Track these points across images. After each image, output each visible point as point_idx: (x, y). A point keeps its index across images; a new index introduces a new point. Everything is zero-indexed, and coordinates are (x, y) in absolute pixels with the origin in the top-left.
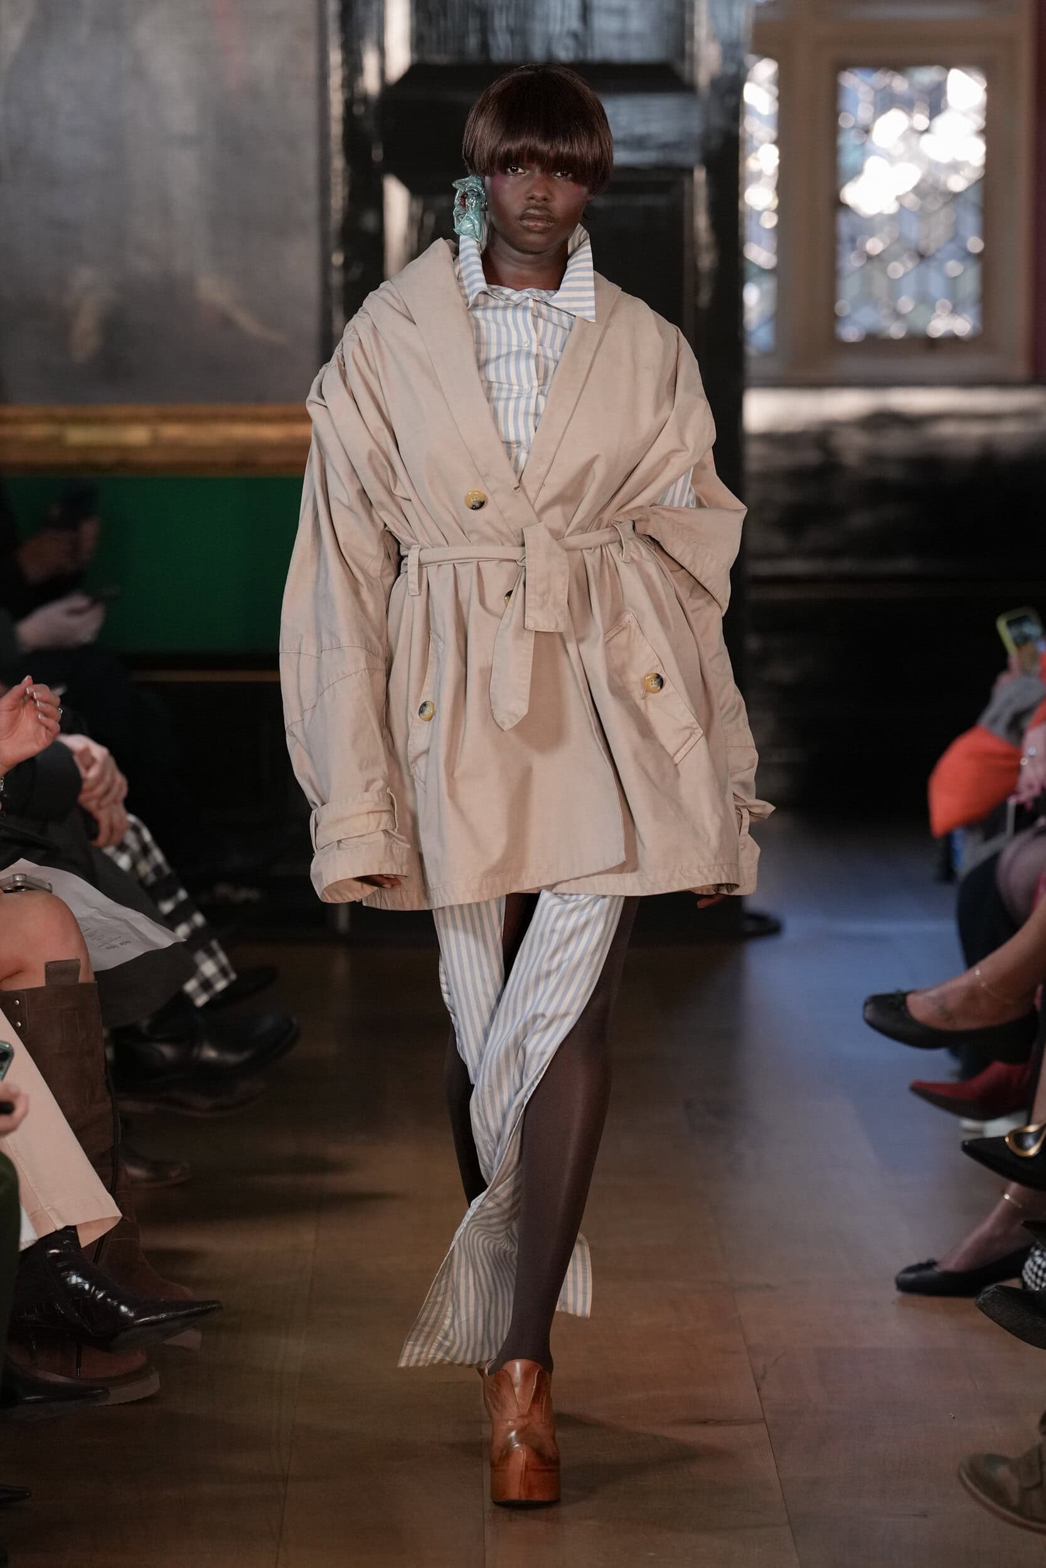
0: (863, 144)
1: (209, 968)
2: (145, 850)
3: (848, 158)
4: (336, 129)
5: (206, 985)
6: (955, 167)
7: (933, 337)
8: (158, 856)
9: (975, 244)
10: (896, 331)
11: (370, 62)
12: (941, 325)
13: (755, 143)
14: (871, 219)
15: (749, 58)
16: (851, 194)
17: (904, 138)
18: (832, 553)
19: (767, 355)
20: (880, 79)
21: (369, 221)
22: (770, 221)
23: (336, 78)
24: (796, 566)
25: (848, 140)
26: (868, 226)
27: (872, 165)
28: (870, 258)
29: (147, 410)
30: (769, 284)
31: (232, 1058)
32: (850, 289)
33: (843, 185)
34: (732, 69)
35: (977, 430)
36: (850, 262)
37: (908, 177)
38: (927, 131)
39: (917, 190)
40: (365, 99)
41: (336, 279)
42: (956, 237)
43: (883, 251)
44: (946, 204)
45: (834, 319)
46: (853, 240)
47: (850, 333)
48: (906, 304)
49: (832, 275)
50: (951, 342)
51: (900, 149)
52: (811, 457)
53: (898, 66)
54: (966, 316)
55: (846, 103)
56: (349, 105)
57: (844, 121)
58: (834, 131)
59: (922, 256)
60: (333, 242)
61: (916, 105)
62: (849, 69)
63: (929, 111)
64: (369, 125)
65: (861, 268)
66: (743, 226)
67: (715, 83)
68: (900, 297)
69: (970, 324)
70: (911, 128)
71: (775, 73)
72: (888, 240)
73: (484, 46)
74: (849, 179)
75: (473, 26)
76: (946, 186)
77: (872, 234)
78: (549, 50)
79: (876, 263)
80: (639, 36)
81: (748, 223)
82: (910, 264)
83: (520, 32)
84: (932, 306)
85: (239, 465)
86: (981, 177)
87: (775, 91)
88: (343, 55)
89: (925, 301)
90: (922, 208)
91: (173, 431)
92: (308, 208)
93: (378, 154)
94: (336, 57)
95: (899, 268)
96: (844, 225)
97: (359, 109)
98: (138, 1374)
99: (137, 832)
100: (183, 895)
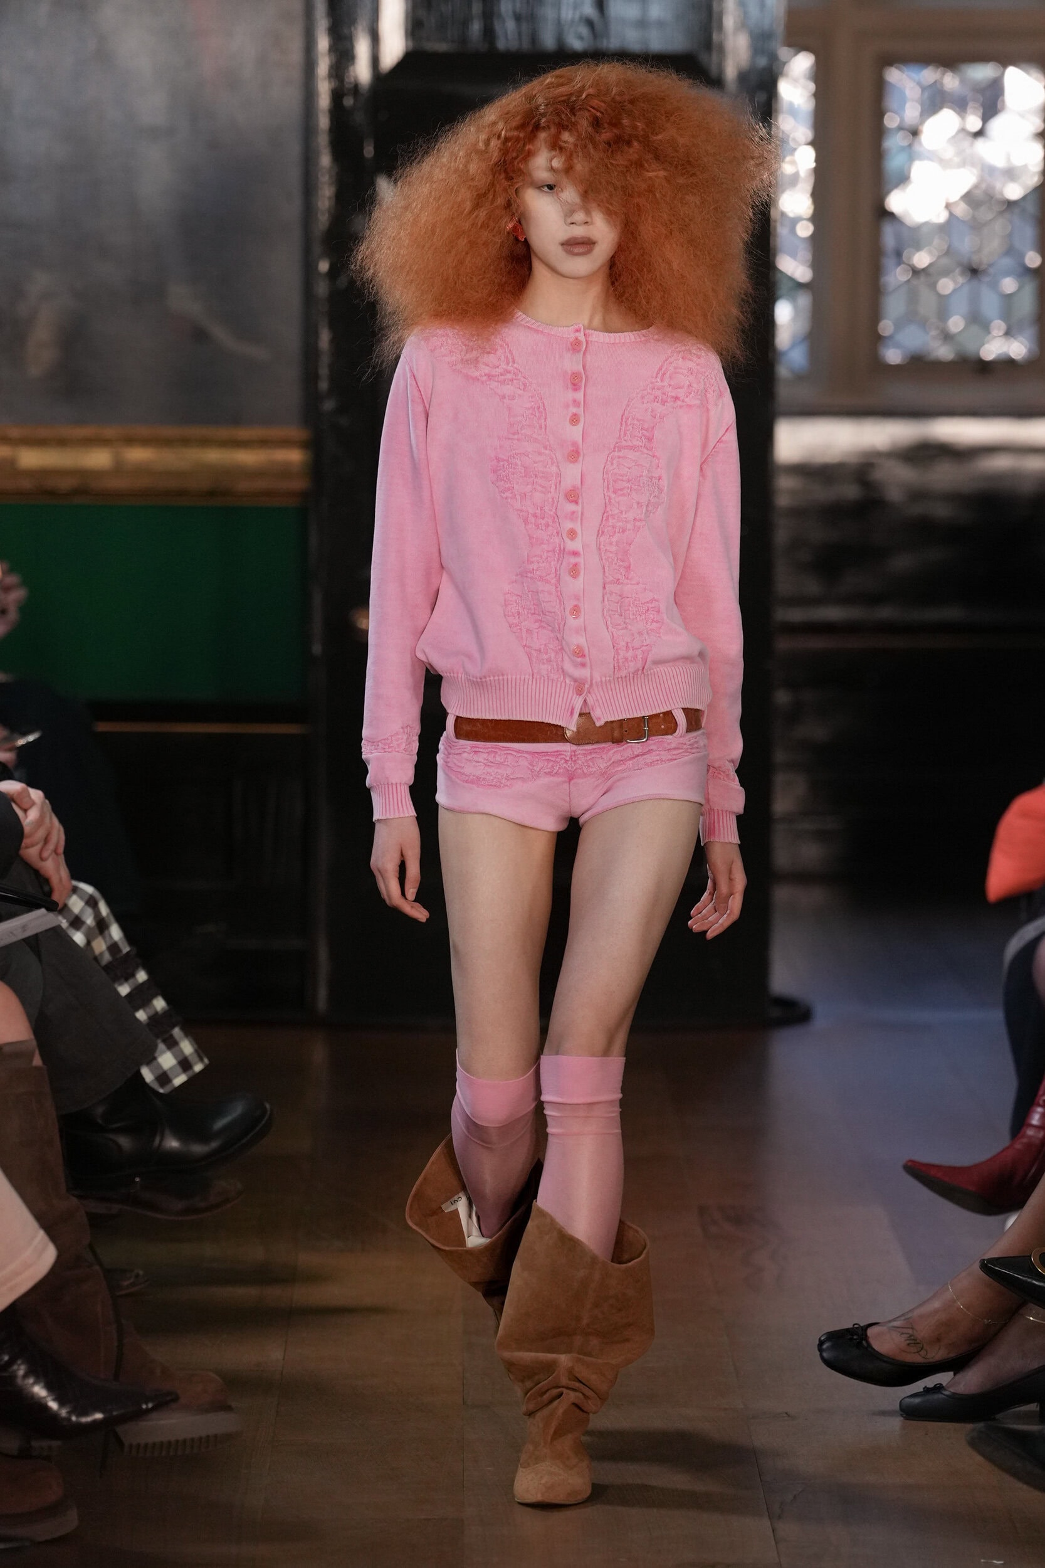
0: (910, 146)
1: (167, 1060)
2: (102, 926)
3: (894, 162)
4: (324, 122)
6: (1011, 174)
7: (986, 360)
9: (1033, 259)
10: (944, 352)
11: (362, 49)
12: (993, 348)
13: (792, 144)
14: (917, 229)
15: (783, 52)
16: (896, 202)
17: (953, 140)
18: (873, 599)
19: (800, 378)
20: (929, 75)
21: (358, 223)
22: (805, 230)
23: (323, 66)
24: (833, 613)
25: (894, 143)
26: (915, 236)
27: (919, 170)
28: (916, 272)
29: (109, 432)
30: (804, 300)
31: (198, 1149)
32: (894, 307)
33: (888, 192)
34: (762, 62)
36: (896, 277)
37: (965, 180)
38: (980, 134)
39: (968, 197)
40: (356, 89)
41: (322, 288)
42: (1010, 250)
43: (930, 265)
44: (1001, 213)
45: (877, 339)
46: (899, 254)
47: (893, 356)
48: (956, 324)
49: (876, 292)
50: (1007, 364)
51: (949, 153)
52: (850, 492)
53: (950, 62)
54: (1021, 338)
55: (891, 102)
56: (337, 96)
57: (891, 121)
58: (879, 132)
59: (974, 272)
60: (317, 249)
61: (971, 104)
62: (896, 65)
63: (982, 111)
64: (359, 118)
65: (908, 281)
66: (775, 236)
67: (743, 77)
68: (950, 317)
69: (1026, 347)
70: (963, 130)
71: (812, 67)
72: (936, 253)
73: (489, 33)
74: (896, 186)
75: (477, 8)
76: (1002, 194)
77: (918, 248)
78: (560, 39)
79: (922, 278)
80: (660, 24)
81: (781, 232)
82: (961, 280)
83: (528, 18)
84: (986, 327)
85: (212, 493)
86: (1040, 183)
87: (812, 86)
88: (330, 42)
89: (978, 321)
90: (974, 218)
91: (138, 455)
92: (291, 210)
93: (369, 151)
94: (324, 43)
95: (947, 285)
96: (889, 236)
97: (348, 102)
98: (53, 1510)
99: (91, 902)
100: (142, 976)
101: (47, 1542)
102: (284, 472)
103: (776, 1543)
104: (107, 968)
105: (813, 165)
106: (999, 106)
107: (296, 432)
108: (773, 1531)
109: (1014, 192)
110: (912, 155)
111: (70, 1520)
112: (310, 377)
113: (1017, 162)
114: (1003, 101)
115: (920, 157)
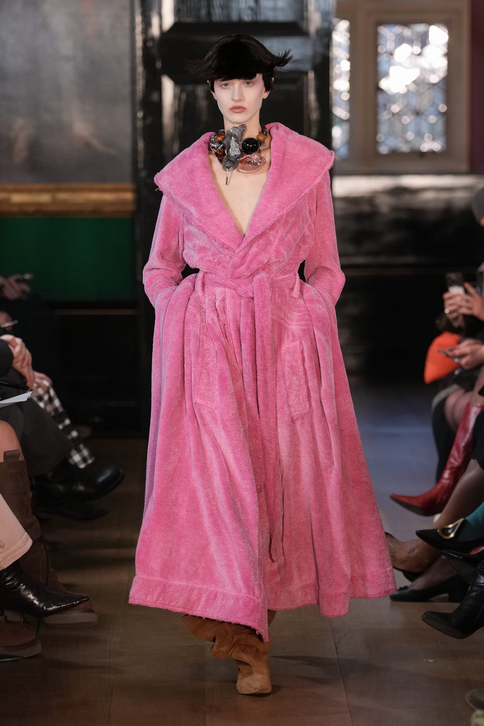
0: (389, 61)
1: (77, 458)
2: (51, 400)
3: (383, 67)
4: (139, 53)
6: (433, 71)
7: (423, 151)
8: (57, 403)
9: (443, 108)
10: (405, 148)
11: (155, 21)
12: (427, 146)
13: (339, 60)
14: (393, 96)
15: (335, 20)
16: (384, 84)
17: (410, 57)
18: (376, 254)
19: (344, 160)
20: (398, 29)
21: (155, 97)
22: (346, 97)
23: (139, 29)
24: (360, 260)
25: (383, 59)
26: (392, 99)
27: (393, 70)
28: (393, 114)
29: (50, 186)
30: (346, 127)
32: (384, 129)
33: (380, 80)
34: (326, 25)
35: (444, 195)
36: (384, 116)
37: (415, 74)
38: (420, 54)
39: (415, 82)
40: (153, 39)
41: (140, 124)
42: (434, 104)
43: (400, 111)
44: (429, 89)
45: (376, 143)
46: (385, 106)
47: (384, 150)
48: (410, 136)
49: (375, 122)
50: (432, 153)
51: (407, 63)
52: (366, 208)
53: (406, 24)
54: (439, 142)
55: (381, 41)
56: (145, 41)
57: (381, 49)
58: (376, 54)
59: (418, 113)
60: (138, 106)
61: (415, 42)
62: (383, 25)
63: (421, 45)
64: (155, 51)
65: (389, 119)
66: (332, 99)
67: (318, 32)
68: (407, 133)
69: (441, 145)
70: (413, 54)
71: (348, 27)
72: (402, 106)
73: (209, 14)
74: (383, 77)
75: (204, 4)
76: (428, 80)
77: (394, 103)
78: (240, 16)
79: (396, 117)
80: (282, 9)
81: (335, 98)
82: (412, 117)
83: (226, 7)
84: (422, 137)
85: (94, 212)
86: (446, 76)
87: (348, 35)
88: (142, 18)
89: (419, 134)
90: (418, 91)
91: (63, 196)
92: (126, 91)
93: (159, 65)
94: (138, 19)
95: (407, 119)
96: (381, 99)
97: (150, 44)
98: (31, 644)
100: (67, 422)
101: (27, 658)
102: (124, 202)
103: (337, 654)
104: (54, 417)
105: (350, 68)
106: (427, 42)
107: (129, 185)
108: (336, 649)
109: (434, 79)
110: (390, 63)
111: (38, 649)
112: (135, 162)
113: (435, 66)
114: (428, 40)
115: (394, 64)
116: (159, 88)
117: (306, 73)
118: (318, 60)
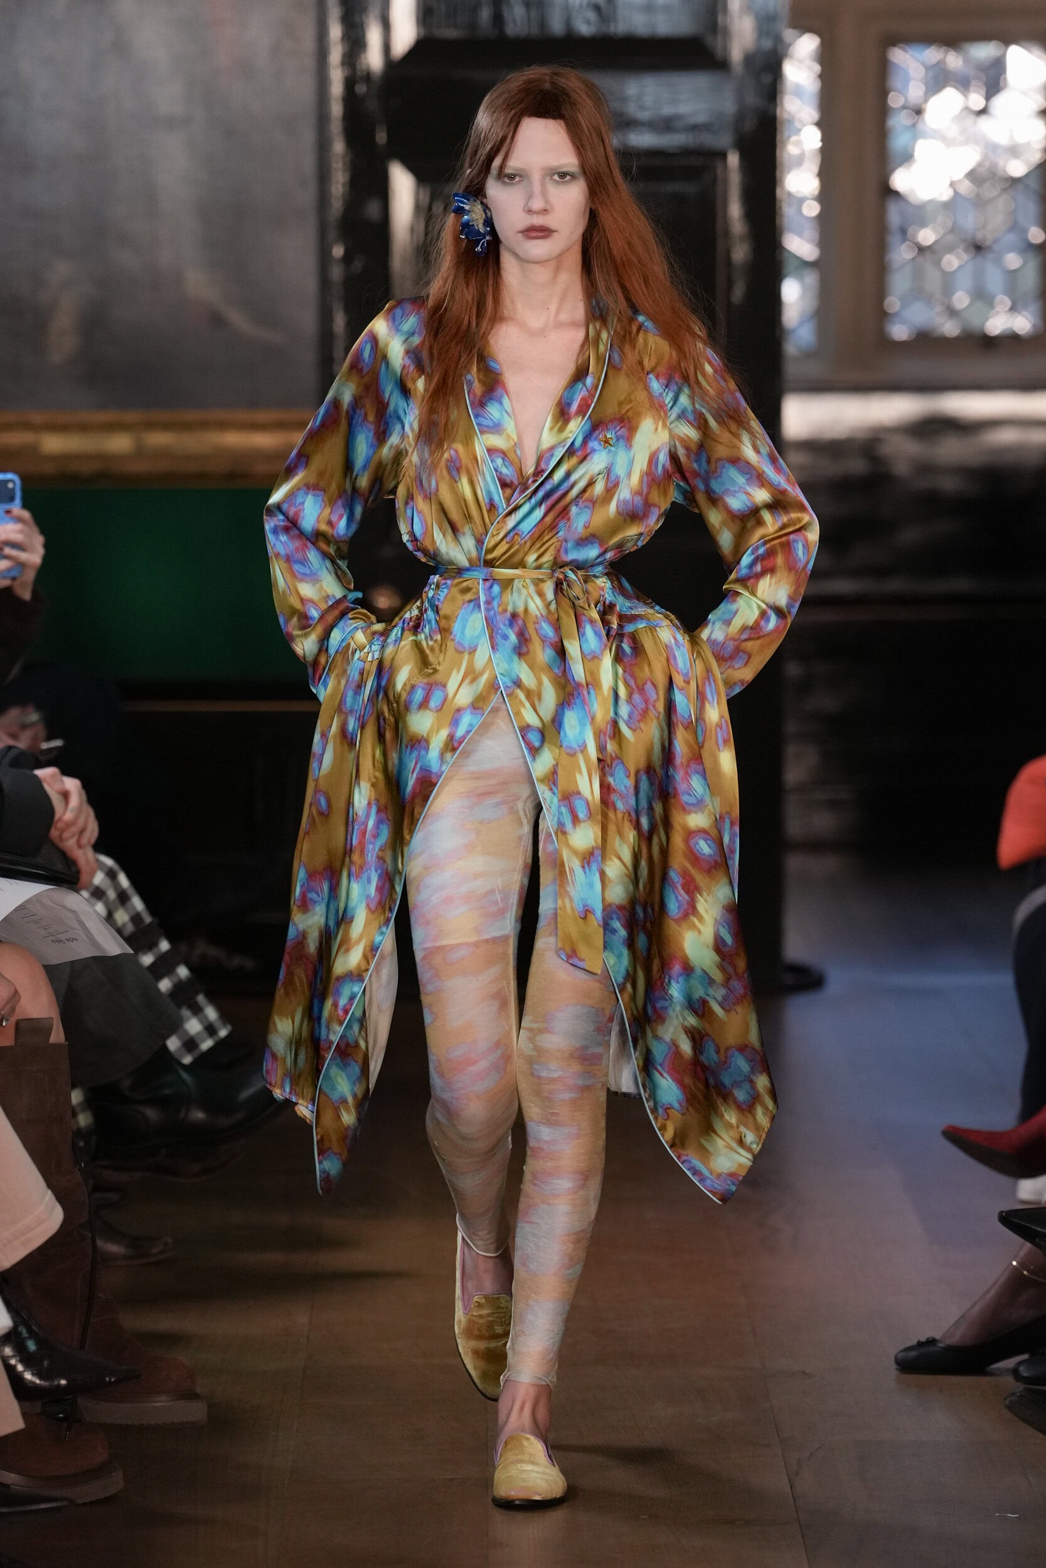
0: (914, 125)
1: (193, 1026)
2: (123, 898)
3: (898, 141)
4: (336, 109)
5: (190, 1044)
6: (1014, 151)
7: (990, 335)
8: (137, 903)
9: (1036, 235)
10: (950, 328)
11: (374, 36)
12: (998, 323)
13: (797, 125)
14: (921, 207)
15: (788, 34)
16: (900, 180)
17: (960, 118)
18: (880, 572)
19: (807, 355)
20: (932, 54)
21: (372, 210)
22: (812, 209)
23: (336, 54)
24: (841, 586)
25: (898, 122)
26: (920, 214)
27: (922, 149)
28: (921, 249)
29: (131, 416)
30: (812, 278)
31: (222, 1121)
32: (899, 283)
33: (893, 170)
34: (767, 44)
35: (1040, 437)
36: (901, 254)
37: (969, 158)
38: (983, 112)
39: (972, 175)
40: (368, 77)
41: (337, 273)
42: (1015, 227)
43: (935, 243)
44: (1004, 190)
45: (883, 316)
46: (903, 232)
47: (899, 332)
48: (961, 300)
49: (881, 270)
50: (1011, 339)
51: (953, 132)
52: (858, 466)
53: (952, 41)
54: (1027, 314)
55: (895, 81)
56: (350, 84)
57: (895, 101)
58: (883, 111)
59: (978, 248)
60: (333, 233)
61: (974, 83)
62: (899, 45)
63: (986, 89)
64: (372, 106)
65: (913, 259)
66: (781, 215)
67: (749, 59)
68: (955, 294)
69: (1030, 321)
70: (966, 109)
71: (818, 49)
72: (941, 231)
73: (498, 19)
74: (901, 164)
76: (1005, 171)
77: (923, 225)
78: (568, 24)
79: (928, 256)
80: (667, 8)
81: (788, 211)
82: (965, 257)
84: (990, 302)
85: (232, 475)
86: (1042, 161)
87: (817, 67)
88: (342, 30)
89: (982, 296)
90: (978, 195)
91: (158, 439)
92: (306, 197)
93: (381, 137)
94: (335, 31)
95: (952, 261)
96: (894, 214)
97: (361, 89)
98: (97, 1472)
99: (111, 875)
100: (165, 946)
104: (130, 938)
105: (820, 144)
106: (1001, 84)
109: (1017, 169)
110: (915, 131)
111: (115, 1483)
112: (325, 360)
113: (1021, 139)
114: (1005, 79)
115: (924, 136)
116: (382, 191)
117: (723, 155)
118: (749, 125)
